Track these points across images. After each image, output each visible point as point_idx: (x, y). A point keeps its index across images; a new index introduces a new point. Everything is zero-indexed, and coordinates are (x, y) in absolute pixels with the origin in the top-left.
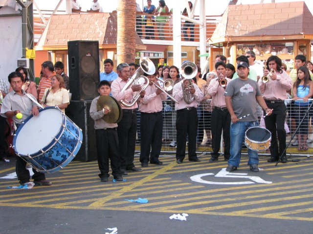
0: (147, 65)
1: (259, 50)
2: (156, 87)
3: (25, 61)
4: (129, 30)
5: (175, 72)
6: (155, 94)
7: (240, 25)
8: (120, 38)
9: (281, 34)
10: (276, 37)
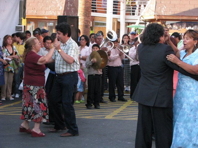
0: (112, 34)
1: (177, 26)
2: (118, 50)
3: (21, 27)
4: (87, 8)
5: (127, 38)
6: (118, 55)
7: (165, 7)
8: (81, 13)
9: (195, 16)
10: (191, 17)
